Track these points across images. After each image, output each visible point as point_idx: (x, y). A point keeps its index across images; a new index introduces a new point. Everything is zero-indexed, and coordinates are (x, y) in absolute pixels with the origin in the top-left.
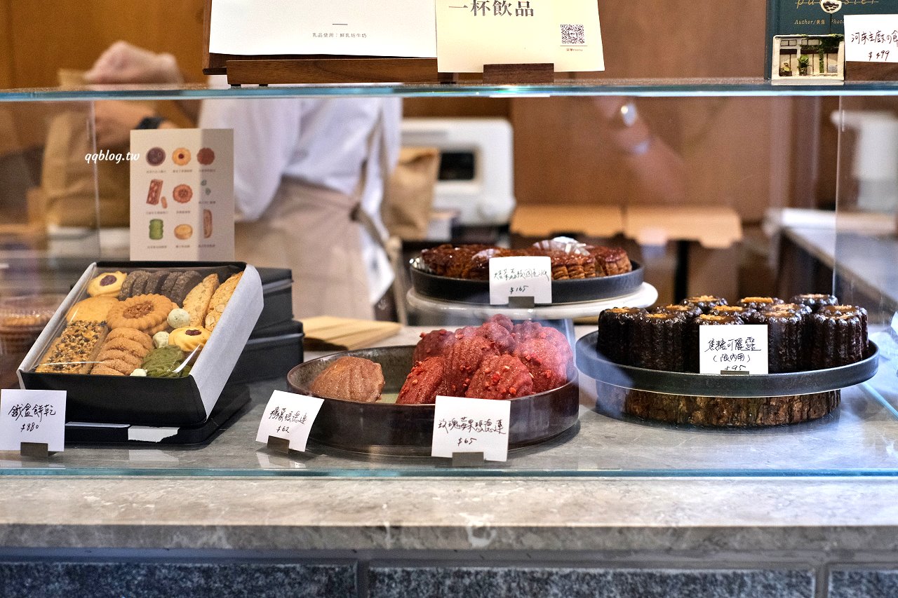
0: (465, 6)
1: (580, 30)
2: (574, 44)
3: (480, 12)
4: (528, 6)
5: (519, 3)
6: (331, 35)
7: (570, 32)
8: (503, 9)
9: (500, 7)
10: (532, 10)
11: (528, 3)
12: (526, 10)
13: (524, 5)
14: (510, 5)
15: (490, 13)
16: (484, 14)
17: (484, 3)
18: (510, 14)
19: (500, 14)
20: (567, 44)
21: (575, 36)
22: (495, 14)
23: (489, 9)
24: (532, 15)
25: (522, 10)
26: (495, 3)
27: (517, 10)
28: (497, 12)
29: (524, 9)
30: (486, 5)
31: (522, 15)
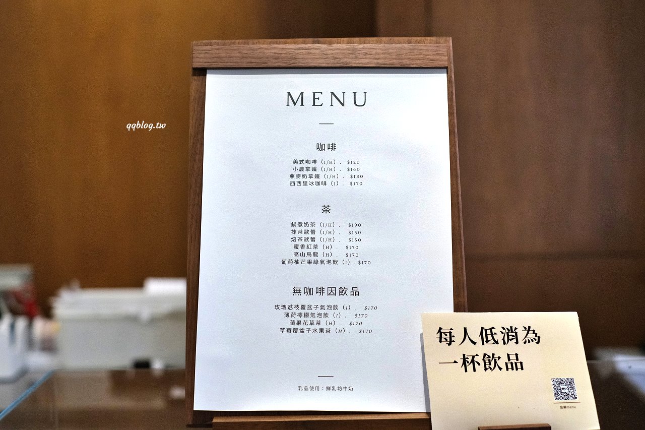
0: (455, 362)
1: (570, 383)
2: (567, 401)
3: (470, 367)
4: (517, 359)
5: (508, 355)
6: (317, 388)
7: (562, 386)
8: (493, 363)
9: (489, 360)
10: (521, 363)
11: (517, 355)
12: (516, 363)
13: (513, 357)
14: (499, 358)
15: (480, 368)
16: (475, 370)
17: (473, 357)
18: (500, 369)
19: (491, 369)
20: (560, 401)
21: (567, 391)
22: (486, 369)
23: (479, 364)
24: (522, 369)
25: (512, 363)
26: (484, 357)
27: (506, 364)
28: (487, 367)
29: (514, 361)
30: (476, 359)
31: (513, 369)
